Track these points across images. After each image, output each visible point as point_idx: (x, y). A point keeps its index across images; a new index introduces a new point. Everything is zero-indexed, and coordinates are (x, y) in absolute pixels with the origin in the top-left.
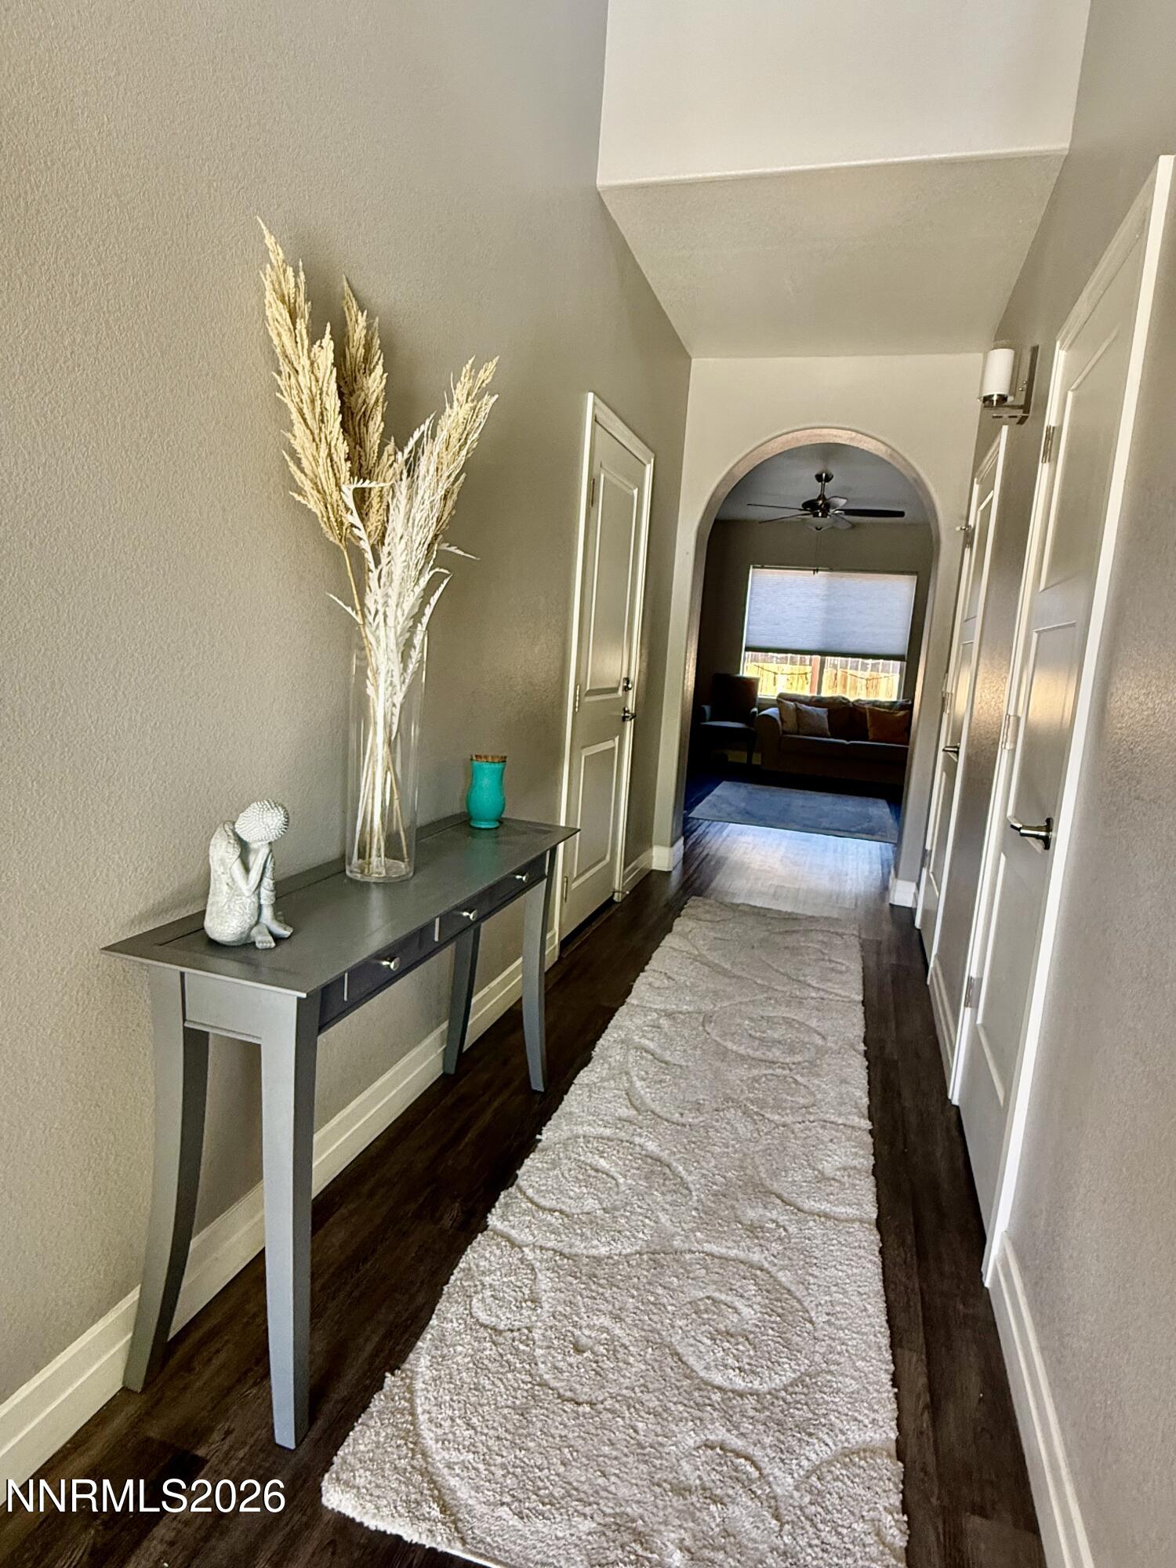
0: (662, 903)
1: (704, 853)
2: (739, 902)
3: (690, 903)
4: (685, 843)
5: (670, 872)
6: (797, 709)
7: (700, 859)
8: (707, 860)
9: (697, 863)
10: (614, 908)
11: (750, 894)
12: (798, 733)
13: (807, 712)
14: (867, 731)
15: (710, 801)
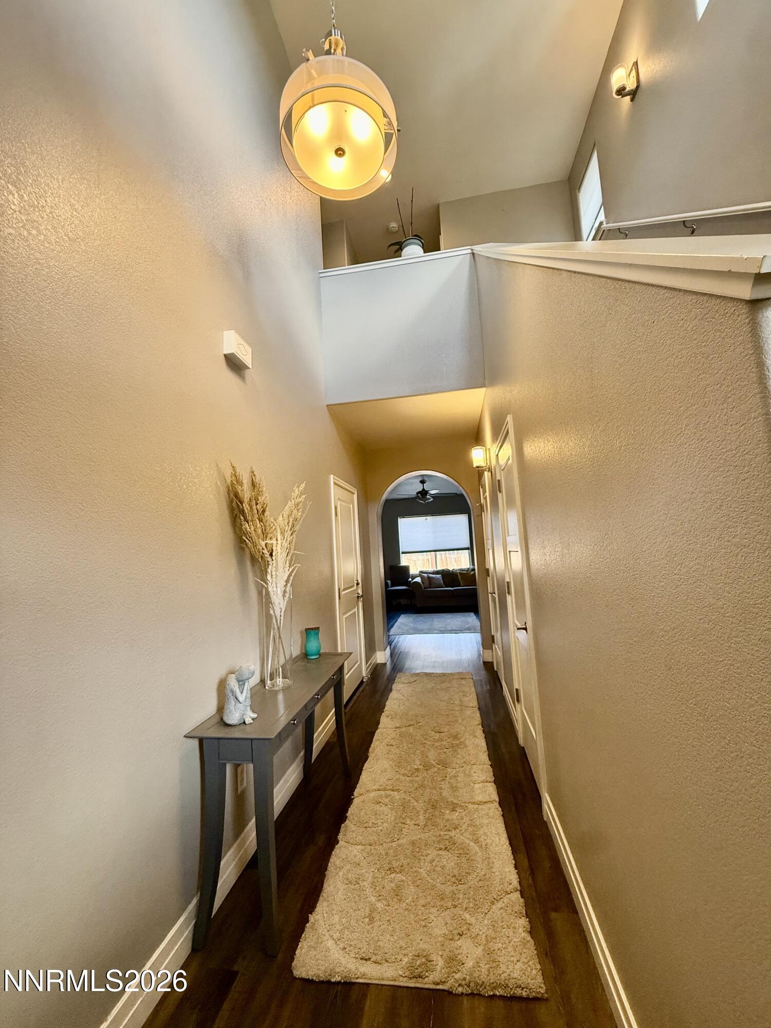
0: (385, 678)
1: (400, 651)
2: (419, 672)
3: (398, 676)
4: (390, 648)
5: (386, 663)
6: (429, 577)
7: (398, 654)
8: (401, 654)
9: (397, 656)
10: (364, 684)
11: (423, 667)
12: (431, 588)
13: (433, 577)
14: (460, 582)
15: (397, 625)
